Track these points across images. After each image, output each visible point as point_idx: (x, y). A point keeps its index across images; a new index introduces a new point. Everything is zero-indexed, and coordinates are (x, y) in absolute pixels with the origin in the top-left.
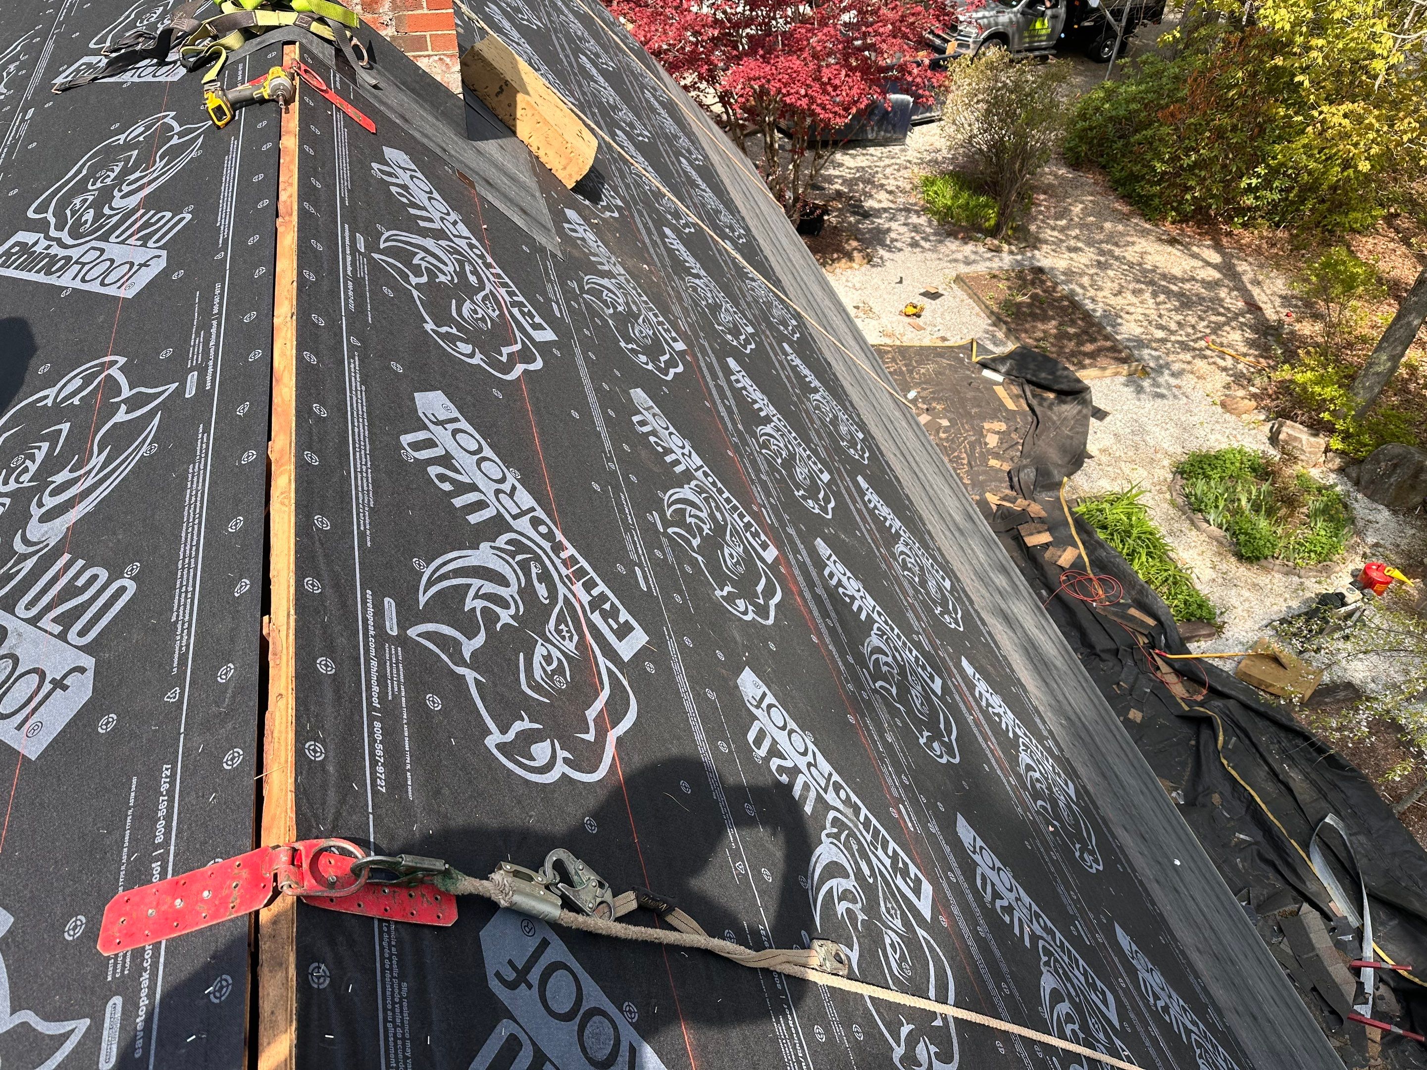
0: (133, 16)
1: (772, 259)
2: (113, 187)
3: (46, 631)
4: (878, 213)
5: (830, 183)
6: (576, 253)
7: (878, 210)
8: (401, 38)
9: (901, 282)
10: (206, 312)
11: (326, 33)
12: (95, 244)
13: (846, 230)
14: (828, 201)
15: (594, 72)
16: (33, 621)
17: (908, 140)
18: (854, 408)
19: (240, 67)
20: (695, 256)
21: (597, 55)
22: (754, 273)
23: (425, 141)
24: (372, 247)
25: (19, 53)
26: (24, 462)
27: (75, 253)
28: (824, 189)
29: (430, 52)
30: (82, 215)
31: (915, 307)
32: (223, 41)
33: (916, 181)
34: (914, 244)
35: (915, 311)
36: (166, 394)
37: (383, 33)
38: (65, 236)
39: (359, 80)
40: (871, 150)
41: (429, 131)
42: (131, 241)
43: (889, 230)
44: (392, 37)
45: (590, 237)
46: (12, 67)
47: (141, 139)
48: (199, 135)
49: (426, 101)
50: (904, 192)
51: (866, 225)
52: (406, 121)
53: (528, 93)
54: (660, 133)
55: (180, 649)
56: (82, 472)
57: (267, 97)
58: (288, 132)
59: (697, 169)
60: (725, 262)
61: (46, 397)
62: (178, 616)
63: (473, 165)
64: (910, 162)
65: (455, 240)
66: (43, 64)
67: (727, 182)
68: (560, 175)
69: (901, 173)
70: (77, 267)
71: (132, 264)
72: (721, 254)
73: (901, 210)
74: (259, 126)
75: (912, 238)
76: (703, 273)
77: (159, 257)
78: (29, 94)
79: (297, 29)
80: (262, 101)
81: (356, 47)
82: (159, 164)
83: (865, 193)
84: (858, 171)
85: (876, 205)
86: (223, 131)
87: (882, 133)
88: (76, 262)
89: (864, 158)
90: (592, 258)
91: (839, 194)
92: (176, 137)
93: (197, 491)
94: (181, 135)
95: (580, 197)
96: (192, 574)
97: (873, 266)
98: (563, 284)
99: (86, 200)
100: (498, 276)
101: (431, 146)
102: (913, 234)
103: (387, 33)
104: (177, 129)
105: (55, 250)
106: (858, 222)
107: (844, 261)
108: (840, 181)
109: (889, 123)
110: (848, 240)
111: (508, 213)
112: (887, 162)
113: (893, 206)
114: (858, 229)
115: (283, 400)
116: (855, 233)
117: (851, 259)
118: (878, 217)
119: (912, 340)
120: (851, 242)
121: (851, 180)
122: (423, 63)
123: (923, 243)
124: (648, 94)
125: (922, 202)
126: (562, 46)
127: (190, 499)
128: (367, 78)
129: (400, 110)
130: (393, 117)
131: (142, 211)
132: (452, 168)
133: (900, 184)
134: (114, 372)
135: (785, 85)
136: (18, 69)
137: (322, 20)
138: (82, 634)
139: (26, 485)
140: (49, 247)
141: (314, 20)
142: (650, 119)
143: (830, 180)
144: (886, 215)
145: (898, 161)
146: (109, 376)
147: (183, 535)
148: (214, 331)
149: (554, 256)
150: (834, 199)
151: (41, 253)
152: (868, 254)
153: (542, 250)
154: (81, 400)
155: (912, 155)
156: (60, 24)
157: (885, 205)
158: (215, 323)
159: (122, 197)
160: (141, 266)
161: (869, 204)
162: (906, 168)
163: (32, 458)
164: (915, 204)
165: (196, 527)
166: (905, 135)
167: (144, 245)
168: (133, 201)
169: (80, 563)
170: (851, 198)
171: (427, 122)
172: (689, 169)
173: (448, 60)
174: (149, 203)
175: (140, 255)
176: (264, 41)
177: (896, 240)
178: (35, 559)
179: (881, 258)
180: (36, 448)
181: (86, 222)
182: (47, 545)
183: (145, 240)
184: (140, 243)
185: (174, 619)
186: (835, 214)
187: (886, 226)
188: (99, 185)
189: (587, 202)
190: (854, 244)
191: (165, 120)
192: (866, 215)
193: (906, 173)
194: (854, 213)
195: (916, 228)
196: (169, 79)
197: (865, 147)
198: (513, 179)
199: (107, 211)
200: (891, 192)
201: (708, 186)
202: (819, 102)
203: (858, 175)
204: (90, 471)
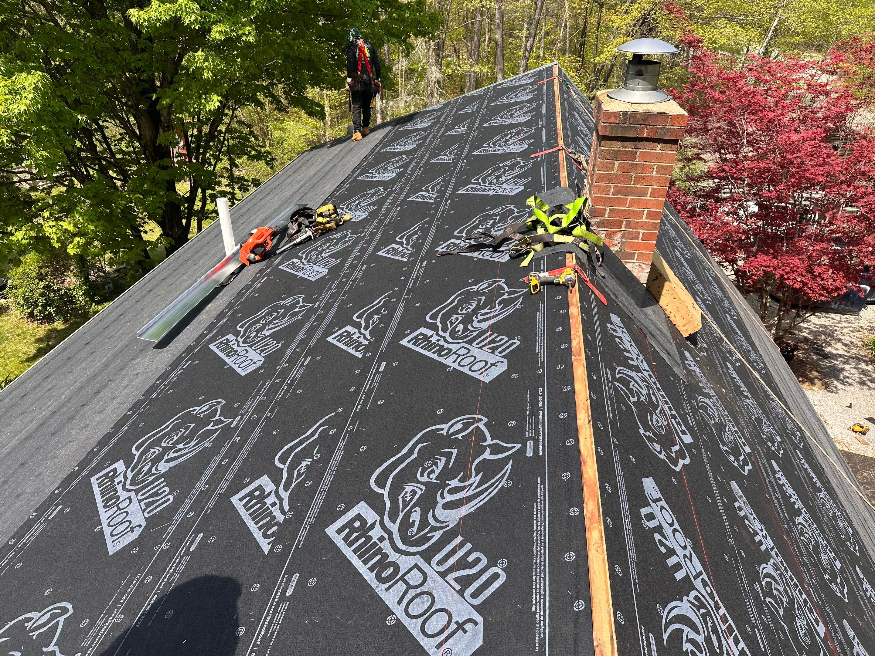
0: (477, 222)
1: (779, 385)
2: (473, 315)
3: (451, 585)
4: (835, 357)
5: (799, 331)
6: (693, 382)
7: (835, 355)
8: (621, 252)
9: (850, 406)
10: (535, 403)
11: (585, 247)
12: (464, 345)
13: (810, 364)
14: (798, 343)
15: (682, 260)
16: (443, 575)
17: (861, 313)
18: (843, 507)
19: (542, 261)
20: (744, 383)
21: (682, 249)
22: (773, 396)
23: (624, 309)
24: (613, 376)
25: (417, 231)
26: (431, 466)
27: (454, 348)
28: (795, 334)
29: (635, 261)
30: (456, 327)
31: (862, 427)
32: (533, 247)
33: (866, 341)
34: (862, 383)
35: (861, 429)
36: (514, 450)
37: (612, 249)
38: (447, 335)
39: (597, 273)
40: (833, 315)
41: (626, 303)
42: (485, 348)
43: (843, 369)
44: (617, 252)
45: (697, 369)
46: (414, 237)
47: (486, 290)
48: (520, 296)
49: (623, 285)
50: (856, 346)
51: (825, 363)
52: (616, 297)
53: (670, 282)
54: (715, 298)
55: (540, 636)
56: (466, 484)
57: (561, 283)
58: (573, 305)
59: (734, 321)
60: (758, 387)
61: (442, 429)
62: (536, 609)
63: (645, 323)
64: (862, 327)
65: (644, 372)
66: (430, 239)
67: (749, 330)
68: (681, 329)
69: (854, 334)
70: (455, 356)
71: (487, 363)
72: (755, 382)
73: (853, 358)
74: (556, 298)
75: (861, 378)
76: (749, 396)
77: (502, 362)
78: (423, 253)
79: (574, 246)
80: (558, 284)
81: (597, 255)
82: (498, 308)
83: (826, 342)
84: (821, 327)
85: (834, 352)
86: (534, 297)
87: (843, 306)
88: (455, 353)
89: (827, 320)
90: (701, 385)
91: (806, 340)
92: (506, 294)
93: (541, 523)
94: (509, 293)
95: (689, 343)
96: (542, 581)
97: (829, 391)
98: (690, 403)
99: (457, 319)
100: (662, 396)
101: (627, 311)
102: (862, 376)
103: (614, 249)
104: (507, 289)
105: (442, 343)
106: (820, 360)
107: (807, 384)
108: (807, 331)
109: (848, 300)
110: (810, 371)
111: (662, 354)
112: (844, 324)
113: (847, 354)
114: (820, 365)
115: (589, 477)
116: (816, 367)
117: (812, 383)
118: (834, 360)
119: (857, 449)
120: (813, 372)
121: (816, 332)
122: (629, 266)
123: (869, 383)
124: (707, 274)
125: (870, 356)
126: (667, 244)
127: (537, 528)
128: (601, 272)
129: (613, 290)
130: (611, 294)
131: (490, 333)
132: (636, 325)
133: (853, 340)
134: (481, 425)
135: (787, 273)
136: (418, 239)
137: (585, 242)
138: (474, 596)
139: (433, 480)
140: (438, 340)
141: (582, 241)
142: (709, 289)
143: (801, 330)
144: (842, 359)
145: (853, 325)
146: (478, 427)
147: (534, 551)
148: (540, 417)
149: (684, 382)
150: (802, 342)
151: (434, 343)
152: (826, 383)
153: (678, 378)
154: (463, 437)
155: (864, 323)
156: (438, 220)
157: (841, 352)
158: (541, 412)
159: (478, 322)
160: (492, 365)
161: (828, 349)
162: (859, 331)
163: (436, 465)
164: (865, 356)
165: (542, 548)
166: (860, 310)
167: (493, 353)
168: (485, 325)
169: (469, 546)
170: (815, 343)
171: (624, 297)
172: (731, 322)
173: (644, 266)
174: (494, 328)
175: (492, 359)
176: (555, 250)
177: (848, 377)
178: (441, 532)
179: (836, 387)
180: (438, 459)
181: (459, 331)
182: (448, 526)
183: (493, 350)
184: (490, 351)
185: (533, 610)
186: (802, 351)
187: (841, 366)
188: (464, 312)
189: (692, 346)
190: (816, 374)
191: (500, 283)
192: (826, 356)
193: (858, 334)
194: (816, 354)
195: (863, 372)
196: (500, 260)
197: (828, 313)
198: (661, 332)
199: (469, 327)
200: (846, 345)
201: (742, 333)
202: (809, 286)
203: (821, 329)
204: (471, 485)
